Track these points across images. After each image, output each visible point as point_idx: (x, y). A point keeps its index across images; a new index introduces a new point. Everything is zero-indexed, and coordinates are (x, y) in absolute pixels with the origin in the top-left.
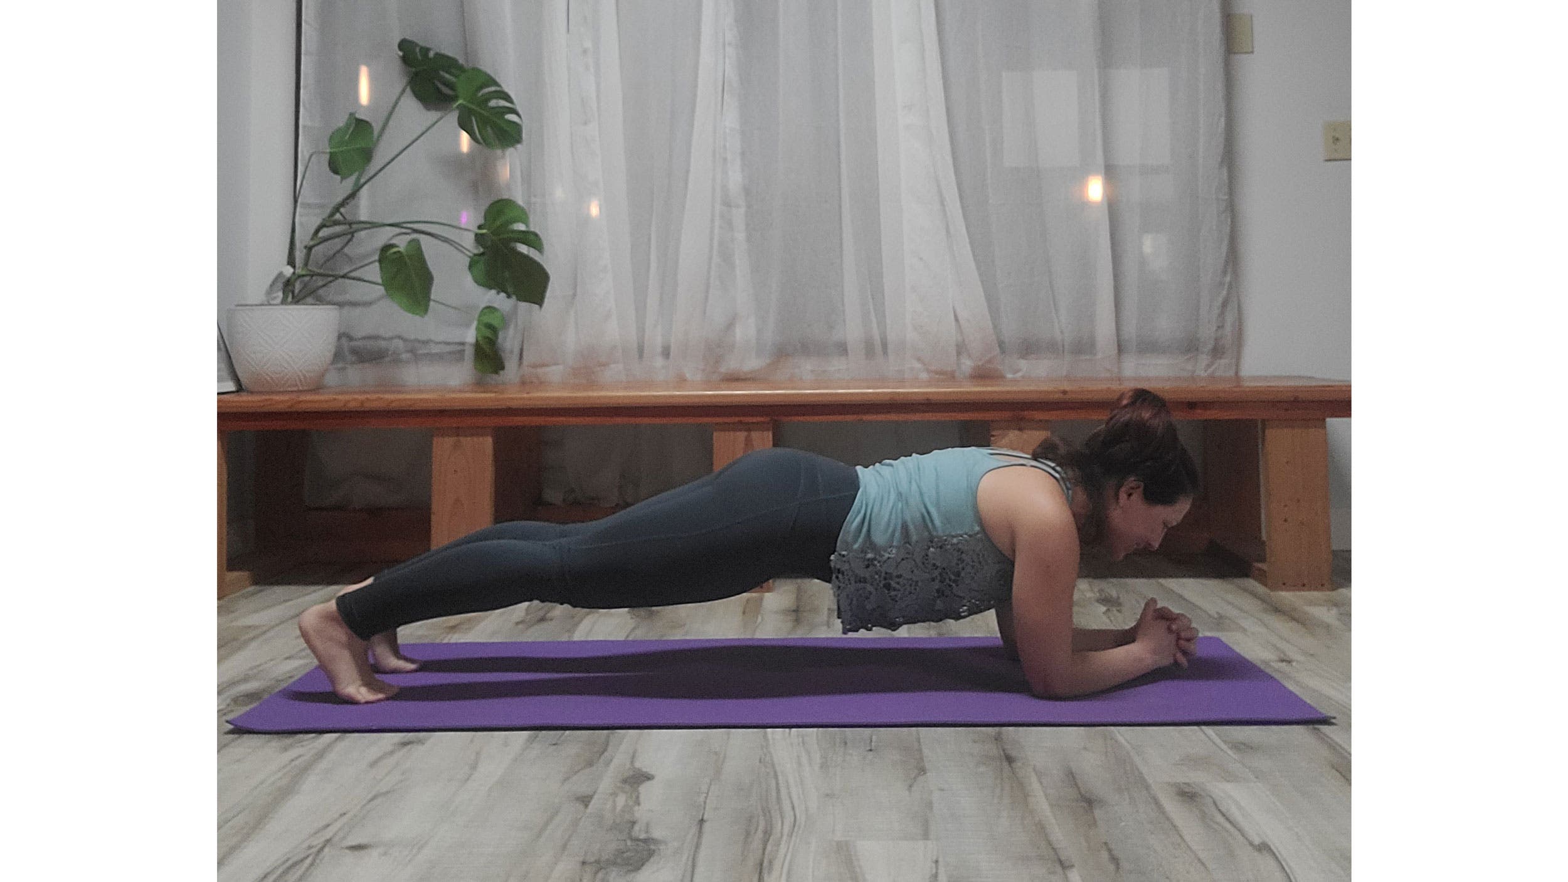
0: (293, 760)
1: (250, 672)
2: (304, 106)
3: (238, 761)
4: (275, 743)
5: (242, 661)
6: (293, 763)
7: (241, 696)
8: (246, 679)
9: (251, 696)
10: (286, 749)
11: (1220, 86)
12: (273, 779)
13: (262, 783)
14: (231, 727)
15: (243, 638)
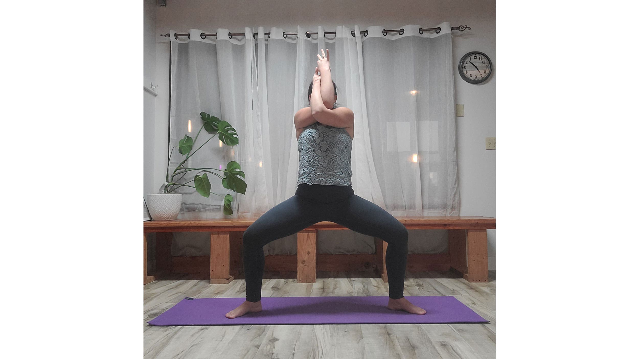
0: (168, 334)
1: (154, 307)
2: (171, 132)
3: (151, 335)
4: (162, 329)
5: (152, 303)
6: (168, 335)
7: (152, 314)
8: (152, 310)
9: (155, 315)
10: (165, 331)
11: (454, 127)
12: (161, 340)
13: (158, 341)
14: (148, 324)
15: (152, 297)
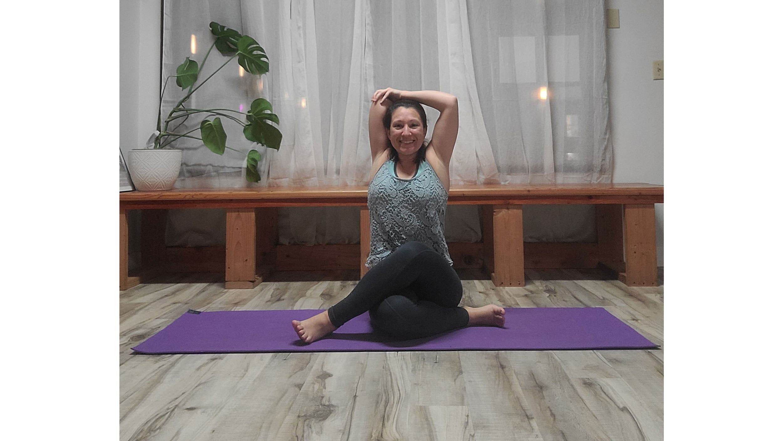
0: (160, 367)
1: (139, 325)
2: (165, 54)
3: (134, 367)
4: (151, 359)
5: (134, 320)
6: (160, 368)
7: (135, 336)
8: (137, 329)
9: (140, 337)
10: (156, 362)
11: (603, 44)
12: (150, 376)
13: (145, 378)
14: (133, 351)
15: (136, 309)
